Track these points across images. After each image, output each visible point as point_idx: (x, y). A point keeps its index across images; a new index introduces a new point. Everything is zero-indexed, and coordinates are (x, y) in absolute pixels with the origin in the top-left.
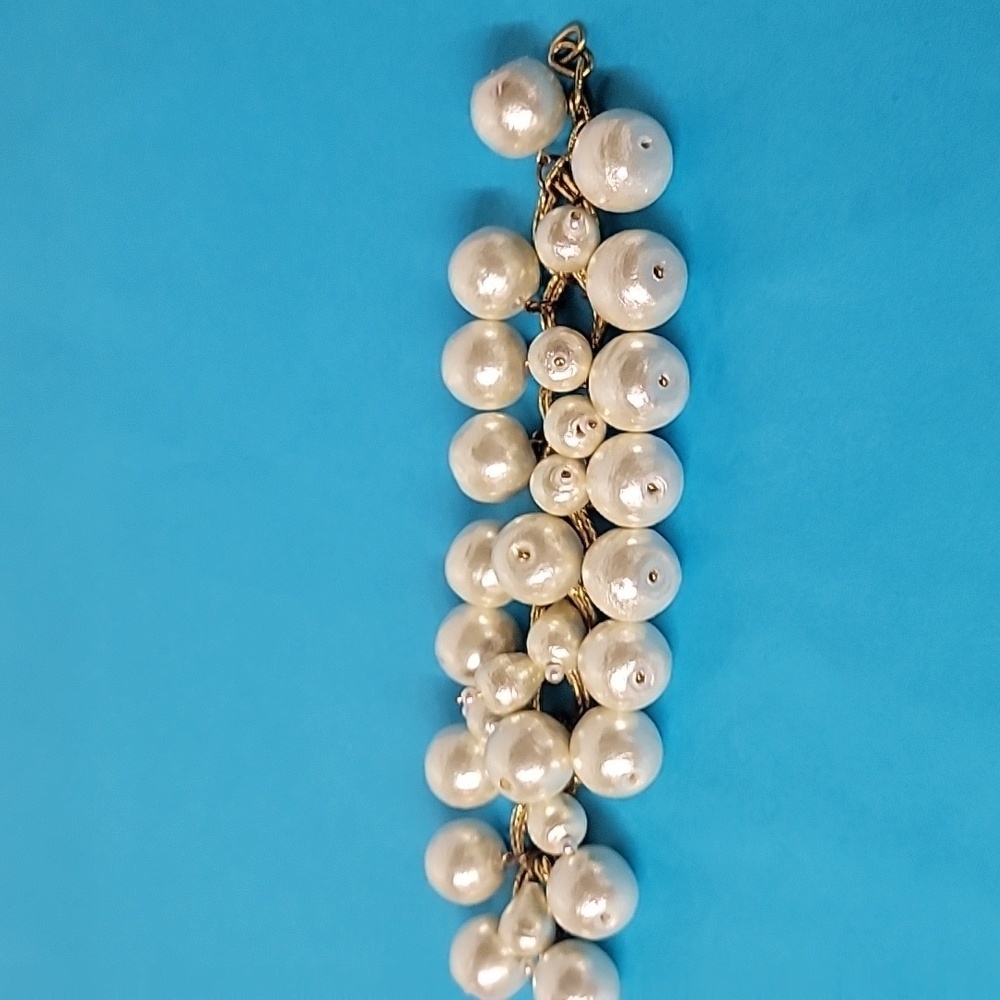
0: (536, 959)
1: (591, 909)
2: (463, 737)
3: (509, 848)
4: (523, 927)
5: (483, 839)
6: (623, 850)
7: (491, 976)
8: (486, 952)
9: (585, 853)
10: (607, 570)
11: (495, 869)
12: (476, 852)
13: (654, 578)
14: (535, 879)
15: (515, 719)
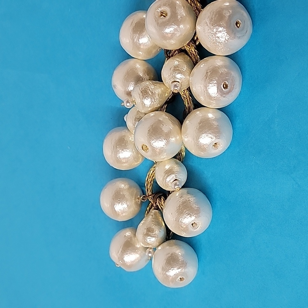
0: (155, 249)
1: (187, 220)
2: (124, 133)
3: (144, 193)
4: (149, 232)
5: (130, 187)
6: (205, 191)
7: (130, 258)
8: (128, 246)
9: (185, 190)
10: (212, 18)
11: (136, 203)
12: (127, 194)
13: (238, 25)
14: (157, 208)
15: (152, 114)
